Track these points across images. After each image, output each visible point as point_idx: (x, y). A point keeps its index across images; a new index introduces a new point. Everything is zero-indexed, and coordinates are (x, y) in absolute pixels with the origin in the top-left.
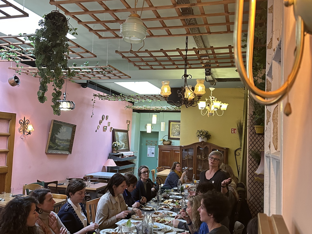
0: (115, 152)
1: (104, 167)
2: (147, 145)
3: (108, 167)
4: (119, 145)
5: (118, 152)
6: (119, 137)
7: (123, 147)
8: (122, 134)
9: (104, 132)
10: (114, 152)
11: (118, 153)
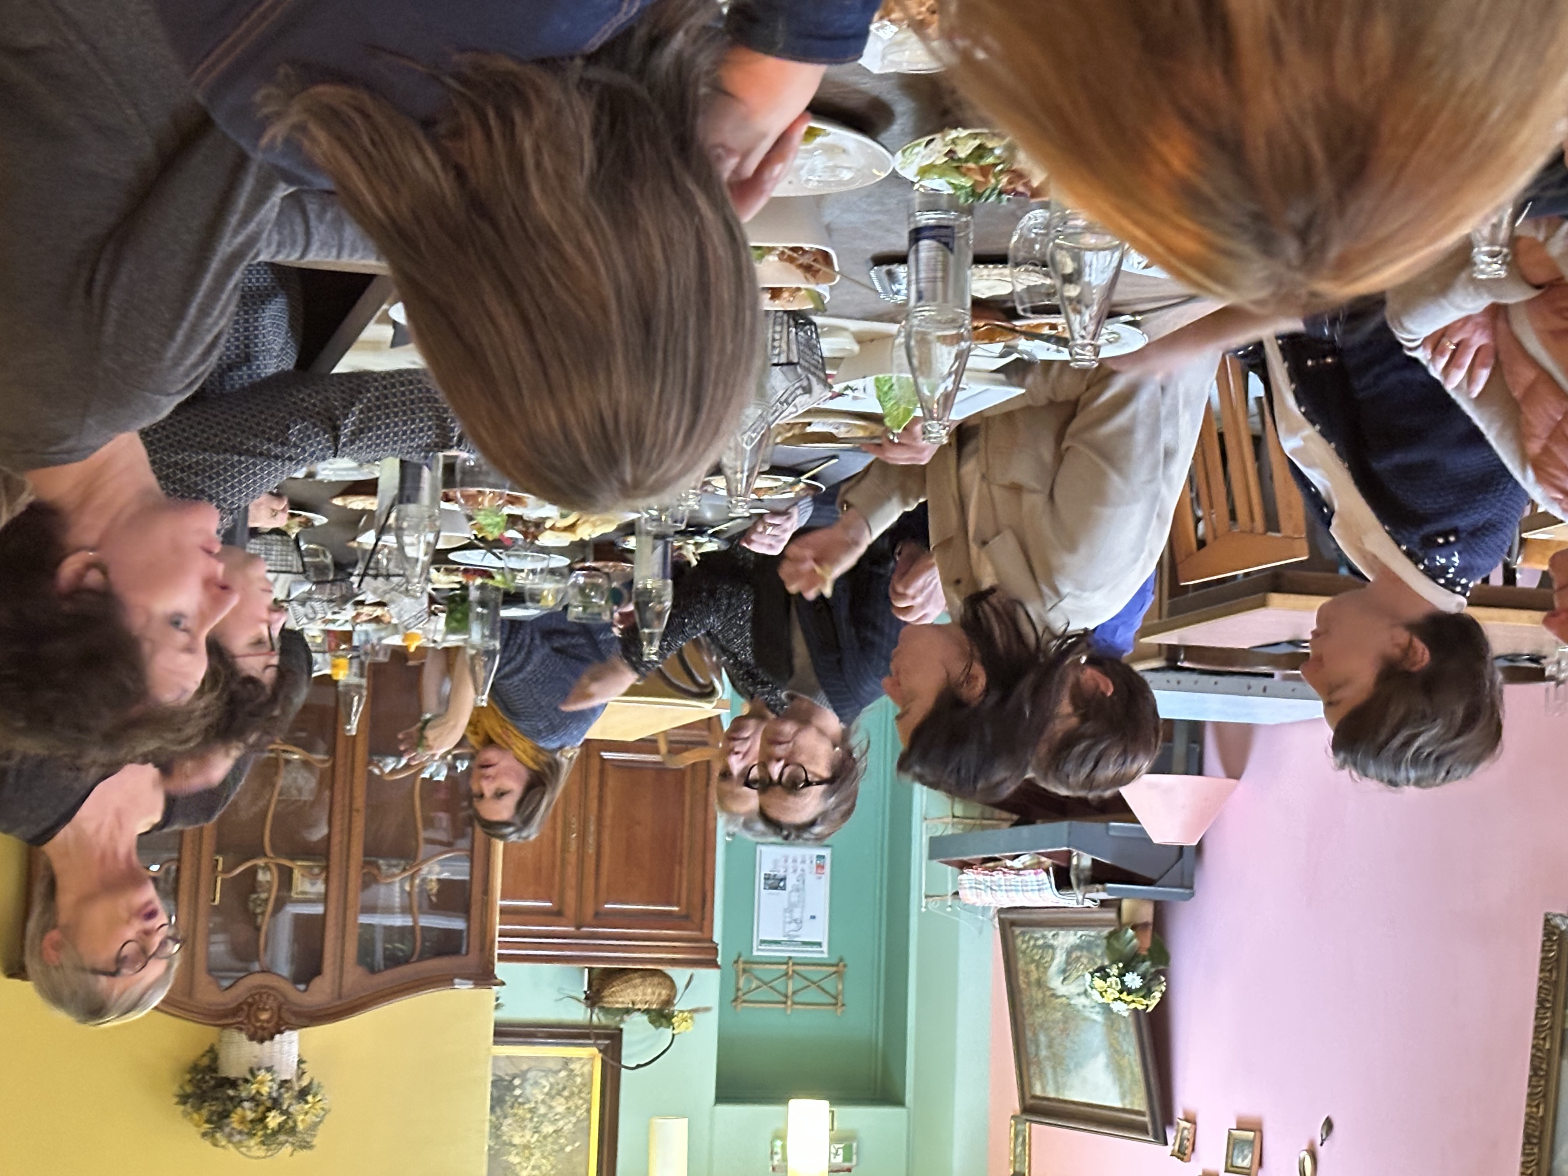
0: (1134, 912)
1: (1234, 771)
2: (838, 967)
3: (1200, 773)
4: (1098, 983)
5: (1103, 903)
6: (1101, 1060)
7: (1060, 958)
8: (1074, 1080)
9: (1250, 1109)
10: (1147, 914)
11: (1104, 896)
